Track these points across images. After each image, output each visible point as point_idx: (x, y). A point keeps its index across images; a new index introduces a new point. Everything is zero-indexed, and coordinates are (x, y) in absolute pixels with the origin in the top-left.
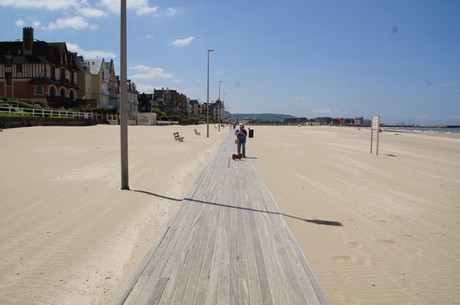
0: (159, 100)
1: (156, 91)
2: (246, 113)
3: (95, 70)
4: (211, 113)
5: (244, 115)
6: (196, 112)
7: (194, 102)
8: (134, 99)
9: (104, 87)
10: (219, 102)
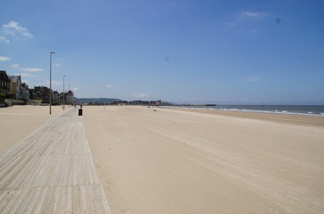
0: (37, 92)
1: (35, 87)
2: (88, 98)
3: (14, 81)
4: (66, 99)
5: (87, 99)
6: (57, 98)
7: (56, 92)
8: (27, 92)
9: (18, 88)
10: (70, 92)
